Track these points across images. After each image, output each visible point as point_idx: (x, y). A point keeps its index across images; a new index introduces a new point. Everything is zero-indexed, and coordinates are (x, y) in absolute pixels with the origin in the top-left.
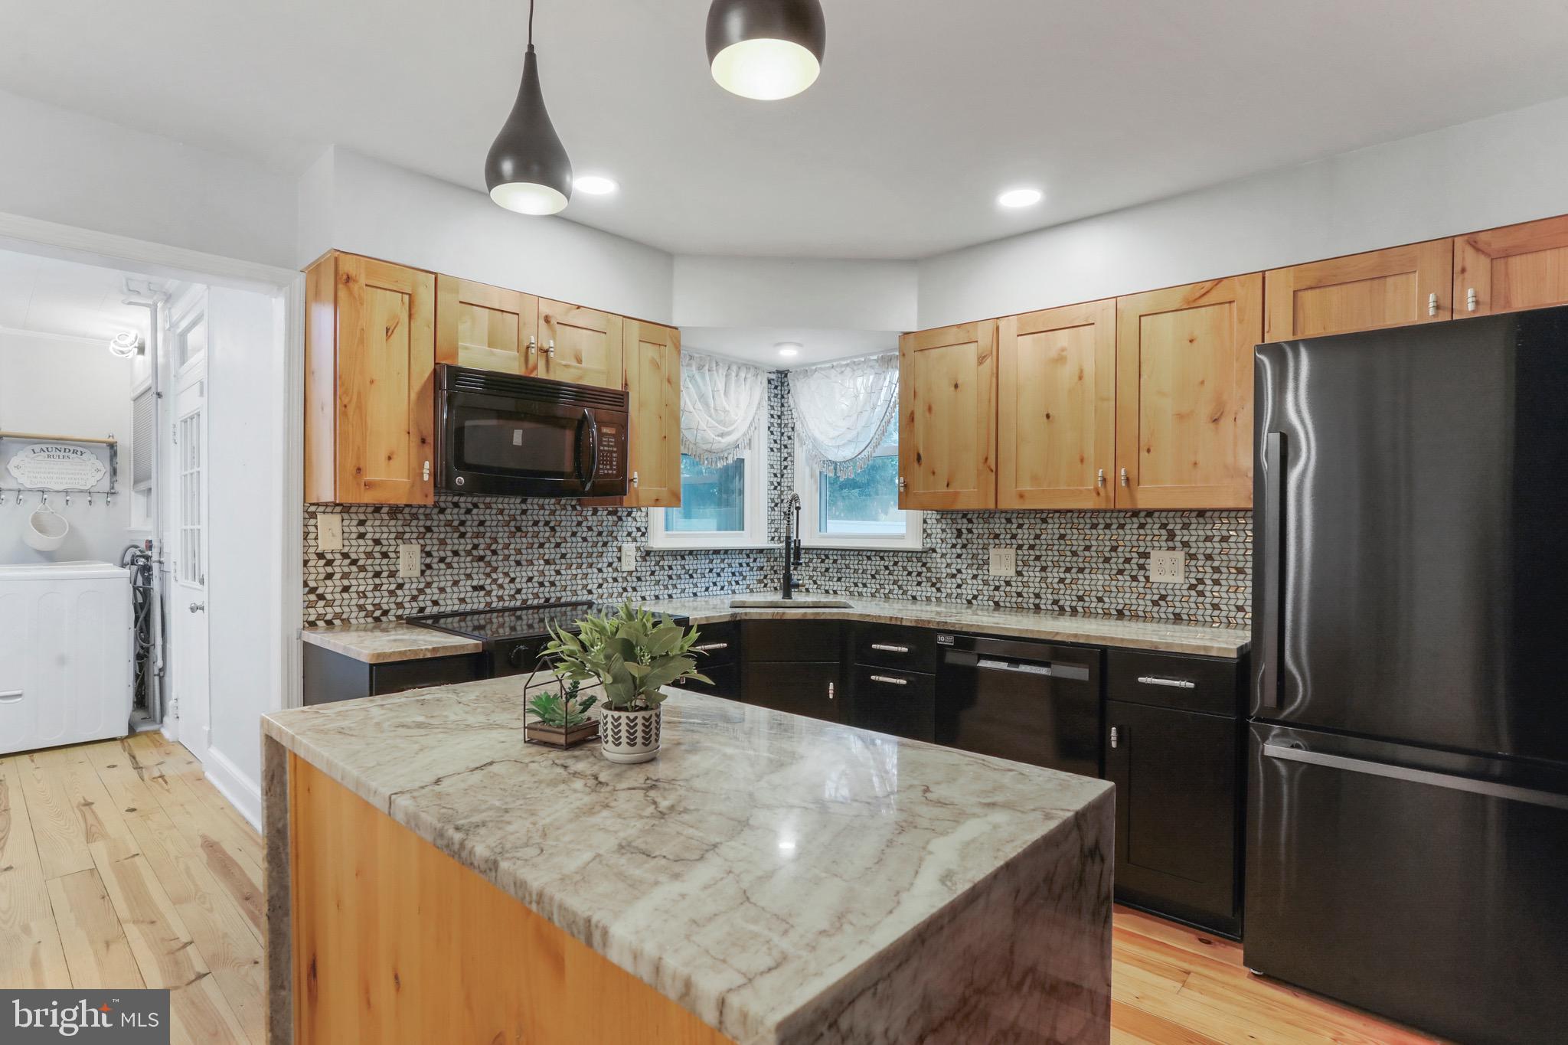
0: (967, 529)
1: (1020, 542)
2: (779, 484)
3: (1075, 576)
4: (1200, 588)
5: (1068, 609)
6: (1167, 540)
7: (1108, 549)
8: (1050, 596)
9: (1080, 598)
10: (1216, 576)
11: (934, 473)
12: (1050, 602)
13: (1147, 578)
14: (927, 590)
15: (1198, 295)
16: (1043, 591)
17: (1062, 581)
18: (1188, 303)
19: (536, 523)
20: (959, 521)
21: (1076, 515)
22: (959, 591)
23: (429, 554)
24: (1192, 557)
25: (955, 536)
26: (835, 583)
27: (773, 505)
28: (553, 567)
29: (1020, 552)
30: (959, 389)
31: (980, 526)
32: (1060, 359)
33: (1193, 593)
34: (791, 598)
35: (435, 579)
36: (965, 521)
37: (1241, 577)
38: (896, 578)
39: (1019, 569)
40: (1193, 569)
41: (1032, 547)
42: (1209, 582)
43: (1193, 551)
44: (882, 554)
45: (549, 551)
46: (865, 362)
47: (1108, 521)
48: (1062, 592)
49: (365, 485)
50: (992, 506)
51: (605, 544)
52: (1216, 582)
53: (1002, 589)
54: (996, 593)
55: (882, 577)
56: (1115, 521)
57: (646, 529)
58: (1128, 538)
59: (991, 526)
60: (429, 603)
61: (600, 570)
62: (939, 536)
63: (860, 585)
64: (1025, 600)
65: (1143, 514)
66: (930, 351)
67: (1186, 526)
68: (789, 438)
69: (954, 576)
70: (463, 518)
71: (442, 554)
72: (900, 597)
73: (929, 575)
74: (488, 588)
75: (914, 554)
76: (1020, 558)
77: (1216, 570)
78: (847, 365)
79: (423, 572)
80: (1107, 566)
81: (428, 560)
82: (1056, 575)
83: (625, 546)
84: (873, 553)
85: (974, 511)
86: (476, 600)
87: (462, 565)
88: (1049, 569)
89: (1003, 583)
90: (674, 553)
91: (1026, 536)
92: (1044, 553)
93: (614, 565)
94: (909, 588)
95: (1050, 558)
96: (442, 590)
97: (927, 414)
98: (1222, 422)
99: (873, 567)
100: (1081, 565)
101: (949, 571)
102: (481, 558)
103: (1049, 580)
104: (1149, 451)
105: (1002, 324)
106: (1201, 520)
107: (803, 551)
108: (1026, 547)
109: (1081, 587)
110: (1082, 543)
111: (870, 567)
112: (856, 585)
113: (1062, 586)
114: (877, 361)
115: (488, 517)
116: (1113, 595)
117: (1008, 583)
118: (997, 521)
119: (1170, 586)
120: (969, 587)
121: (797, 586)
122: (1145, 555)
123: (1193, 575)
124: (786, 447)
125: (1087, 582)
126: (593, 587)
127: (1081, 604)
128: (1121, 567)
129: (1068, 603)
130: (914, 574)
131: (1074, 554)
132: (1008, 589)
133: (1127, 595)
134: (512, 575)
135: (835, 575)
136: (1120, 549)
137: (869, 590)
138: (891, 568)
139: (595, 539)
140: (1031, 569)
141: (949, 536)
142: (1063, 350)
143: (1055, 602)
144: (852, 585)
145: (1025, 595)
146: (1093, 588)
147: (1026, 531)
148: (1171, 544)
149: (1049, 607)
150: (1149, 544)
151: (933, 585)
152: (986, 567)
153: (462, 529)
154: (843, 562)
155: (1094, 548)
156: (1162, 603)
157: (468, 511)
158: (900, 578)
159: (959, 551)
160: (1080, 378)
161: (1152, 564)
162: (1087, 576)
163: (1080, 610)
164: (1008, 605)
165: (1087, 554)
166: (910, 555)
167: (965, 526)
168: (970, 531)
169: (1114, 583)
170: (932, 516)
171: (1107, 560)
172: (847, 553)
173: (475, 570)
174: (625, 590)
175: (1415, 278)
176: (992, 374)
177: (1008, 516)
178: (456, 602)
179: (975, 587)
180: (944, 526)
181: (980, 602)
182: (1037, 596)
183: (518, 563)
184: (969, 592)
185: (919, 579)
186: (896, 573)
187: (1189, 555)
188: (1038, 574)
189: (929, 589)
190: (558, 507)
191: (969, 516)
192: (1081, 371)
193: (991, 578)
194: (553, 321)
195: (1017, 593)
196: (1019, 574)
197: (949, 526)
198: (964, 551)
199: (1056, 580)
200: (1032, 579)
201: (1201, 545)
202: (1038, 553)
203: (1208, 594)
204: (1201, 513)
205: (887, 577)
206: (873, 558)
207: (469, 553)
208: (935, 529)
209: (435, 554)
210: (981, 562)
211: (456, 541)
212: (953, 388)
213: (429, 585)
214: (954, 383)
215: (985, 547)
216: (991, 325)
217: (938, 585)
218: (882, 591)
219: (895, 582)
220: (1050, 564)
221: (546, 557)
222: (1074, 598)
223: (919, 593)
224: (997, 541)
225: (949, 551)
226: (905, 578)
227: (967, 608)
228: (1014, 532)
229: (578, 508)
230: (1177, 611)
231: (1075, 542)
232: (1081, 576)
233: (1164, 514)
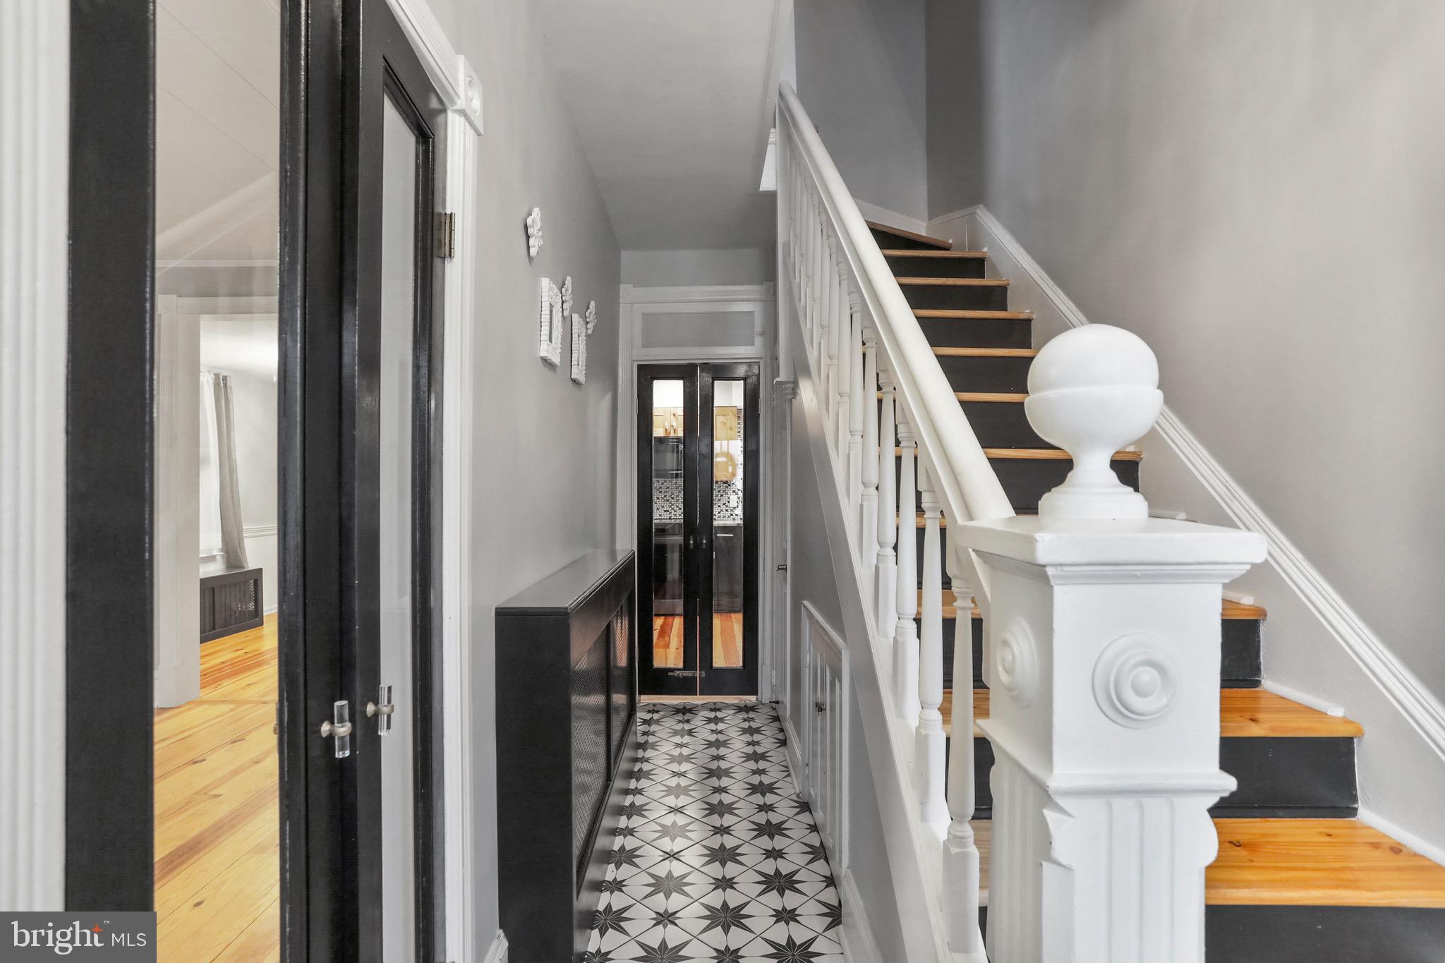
51: (722, 496)
61: (719, 506)
83: (731, 497)
102: (668, 500)
157: (663, 484)
194: (677, 415)
207: (663, 498)
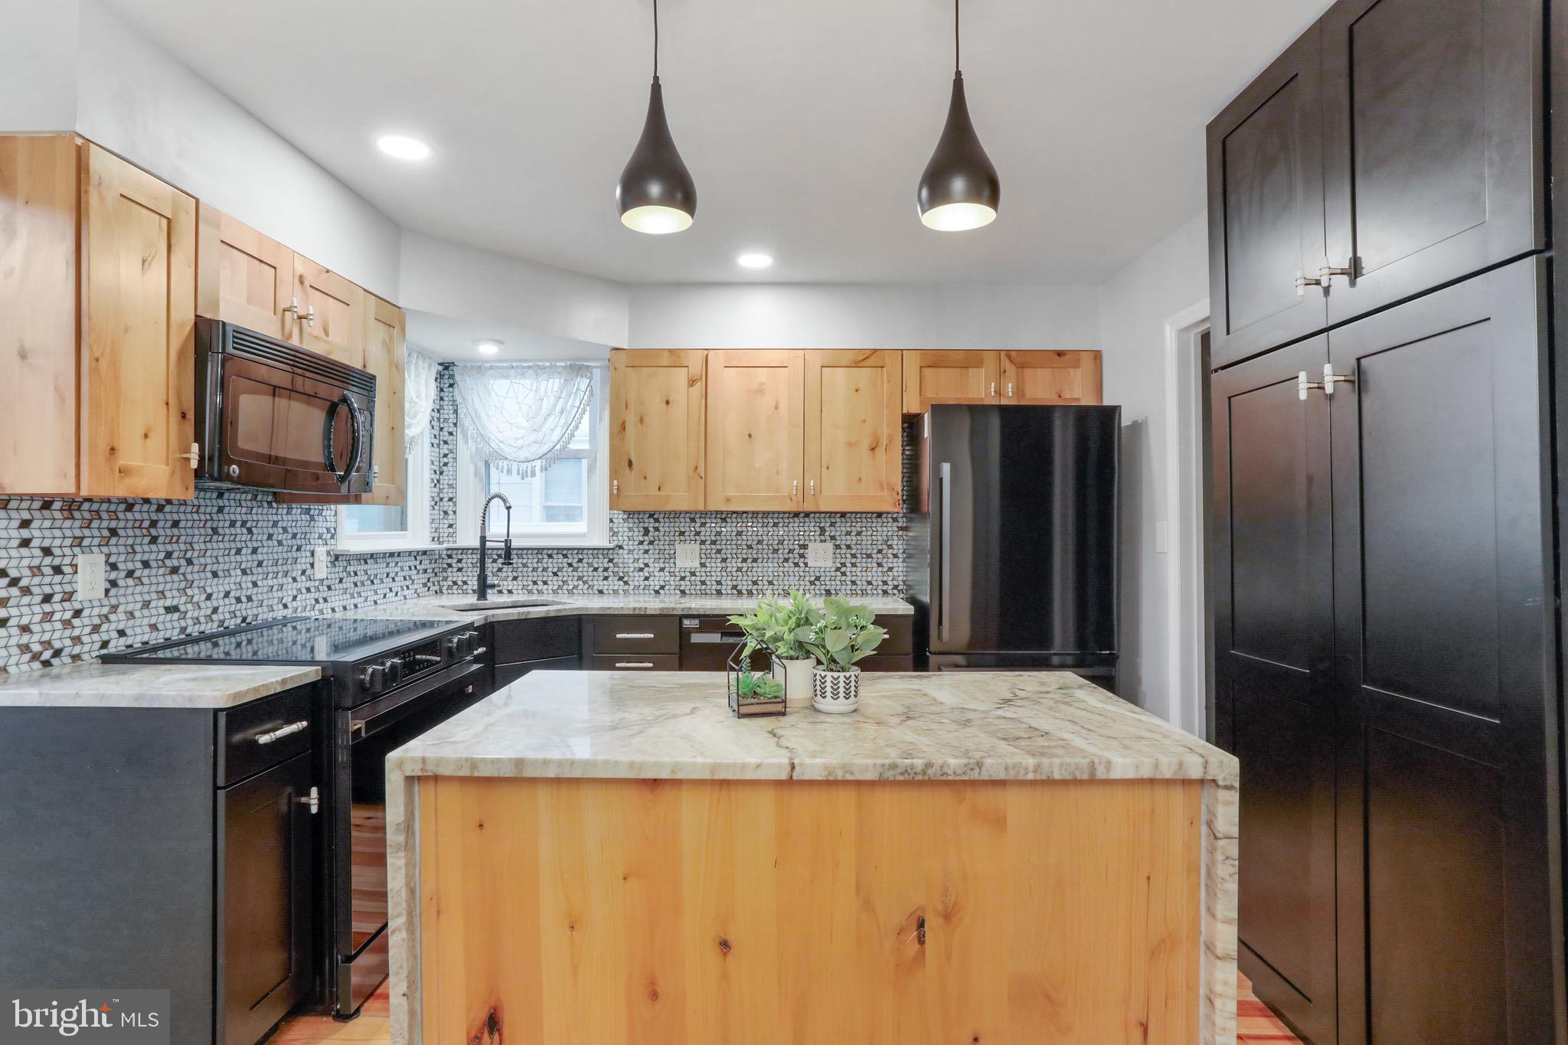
0: (654, 528)
1: (703, 538)
2: (438, 481)
3: (750, 565)
4: (843, 569)
5: (745, 592)
6: (820, 535)
7: (776, 542)
8: (729, 583)
9: (755, 583)
10: (854, 560)
11: (645, 478)
12: (730, 587)
13: (806, 565)
14: (614, 583)
15: (862, 358)
16: (724, 578)
17: (739, 569)
18: (855, 363)
19: (233, 524)
20: (646, 520)
21: (750, 515)
22: (646, 582)
23: (114, 567)
24: (838, 547)
25: (642, 534)
26: (510, 583)
27: (433, 503)
28: (249, 578)
29: (703, 547)
30: (670, 405)
31: (667, 525)
32: (760, 391)
33: (839, 574)
34: (487, 600)
35: (122, 600)
36: (652, 520)
37: (870, 560)
38: (580, 574)
39: (703, 561)
40: (838, 556)
41: (714, 542)
42: (849, 565)
43: (838, 543)
44: (565, 552)
45: (247, 559)
46: (551, 367)
47: (776, 521)
48: (740, 578)
49: (120, 472)
50: (701, 508)
51: (299, 549)
52: (854, 565)
53: (687, 579)
54: (682, 583)
55: (565, 574)
56: (781, 520)
57: (335, 530)
58: (791, 533)
59: (677, 525)
60: (114, 635)
61: (295, 580)
62: (626, 534)
63: (540, 583)
64: (708, 587)
65: (802, 515)
66: (643, 368)
67: (833, 524)
68: (451, 434)
69: (641, 570)
70: (154, 517)
71: (130, 566)
72: (585, 592)
73: (616, 569)
74: (182, 608)
75: (601, 551)
76: (703, 551)
77: (854, 556)
78: (530, 367)
79: (107, 591)
80: (775, 555)
81: (113, 575)
82: (734, 565)
83: (317, 550)
84: (555, 552)
85: (660, 513)
86: (169, 625)
87: (154, 580)
88: (729, 560)
89: (688, 574)
90: (359, 557)
91: (708, 534)
92: (724, 547)
93: (307, 573)
94: (595, 582)
95: (729, 551)
96: (131, 615)
97: (639, 423)
98: (877, 451)
99: (555, 565)
100: (755, 556)
101: (636, 565)
103: (729, 569)
104: (828, 468)
105: (711, 355)
106: (843, 520)
107: (515, 552)
108: (708, 542)
109: (755, 574)
110: (755, 538)
111: (552, 565)
112: (535, 583)
113: (739, 574)
114: (565, 367)
115: (182, 516)
116: (781, 578)
117: (693, 574)
118: (682, 520)
119: (822, 570)
120: (657, 578)
121: (493, 586)
122: (804, 547)
123: (838, 560)
124: (446, 442)
125: (760, 569)
126: (287, 600)
127: (755, 587)
128: (786, 556)
129: (745, 587)
130: (600, 570)
131: (750, 547)
132: (693, 578)
133: (791, 578)
134: (209, 590)
135: (510, 574)
136: (786, 542)
137: (550, 587)
138: (575, 565)
139: (290, 542)
140: (713, 560)
141: (636, 534)
142: (762, 384)
143: (735, 587)
144: (530, 583)
145: (708, 583)
146: (765, 574)
147: (708, 529)
148: (823, 538)
149: (729, 592)
150: (807, 538)
151: (621, 579)
152: (672, 561)
153: (154, 532)
154: (520, 561)
155: (765, 542)
156: (817, 582)
158: (585, 574)
159: (646, 548)
160: (776, 408)
161: (810, 553)
162: (760, 565)
163: (755, 592)
164: (693, 592)
165: (760, 546)
166: (595, 552)
167: (651, 525)
168: (657, 529)
169: (781, 569)
170: (619, 516)
171: (776, 551)
172: (525, 552)
173: (168, 586)
174: (317, 601)
175: (983, 370)
176: (702, 396)
177: (692, 516)
178: (147, 629)
179: (662, 579)
180: (631, 525)
181: (667, 592)
182: (719, 583)
183: (215, 574)
184: (657, 583)
185: (606, 574)
186: (580, 569)
187: (836, 545)
188: (719, 565)
189: (616, 583)
190: (254, 503)
191: (656, 516)
192: (777, 403)
193: (677, 570)
194: (307, 283)
195: (701, 581)
196: (703, 565)
197: (636, 525)
198: (651, 547)
199: (735, 569)
200: (714, 569)
201: (843, 538)
202: (719, 547)
203: (848, 574)
204: (843, 515)
205: (570, 574)
206: (555, 556)
207: (161, 564)
208: (623, 527)
209: (121, 566)
210: (667, 556)
211: (146, 548)
212: (664, 404)
213: (114, 608)
214: (665, 400)
215: (671, 543)
216: (701, 355)
217: (625, 579)
218: (565, 587)
219: (580, 578)
220: (729, 556)
221: (243, 566)
222: (750, 583)
223: (606, 587)
224: (682, 538)
225: (636, 547)
226: (590, 574)
227: (655, 597)
228: (698, 530)
229: (274, 505)
230: (828, 588)
231: (749, 538)
232: (755, 564)
233: (817, 515)
